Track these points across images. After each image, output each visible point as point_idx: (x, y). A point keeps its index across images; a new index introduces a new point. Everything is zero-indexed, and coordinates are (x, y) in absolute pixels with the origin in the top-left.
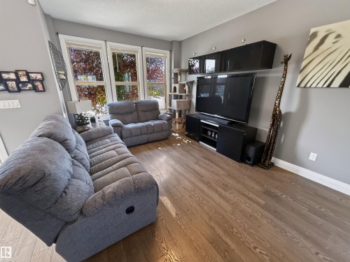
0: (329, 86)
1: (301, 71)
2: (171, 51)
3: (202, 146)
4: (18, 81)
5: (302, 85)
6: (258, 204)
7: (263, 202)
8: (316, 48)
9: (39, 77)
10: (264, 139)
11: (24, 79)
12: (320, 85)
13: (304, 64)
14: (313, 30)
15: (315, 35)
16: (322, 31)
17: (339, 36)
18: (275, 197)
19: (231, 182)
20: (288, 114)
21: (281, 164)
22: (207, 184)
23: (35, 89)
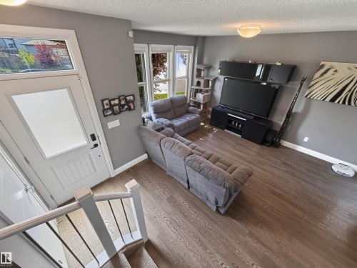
0: (324, 100)
1: (310, 88)
2: (195, 46)
3: (228, 133)
4: (119, 104)
5: (308, 97)
6: (283, 170)
7: (284, 169)
8: (322, 75)
9: (131, 98)
10: (278, 129)
11: (123, 102)
12: (319, 99)
13: (312, 83)
14: (322, 63)
15: (323, 66)
16: (327, 65)
17: (336, 71)
18: (289, 166)
19: (262, 159)
20: (295, 113)
21: (286, 144)
22: (250, 163)
23: (129, 109)
